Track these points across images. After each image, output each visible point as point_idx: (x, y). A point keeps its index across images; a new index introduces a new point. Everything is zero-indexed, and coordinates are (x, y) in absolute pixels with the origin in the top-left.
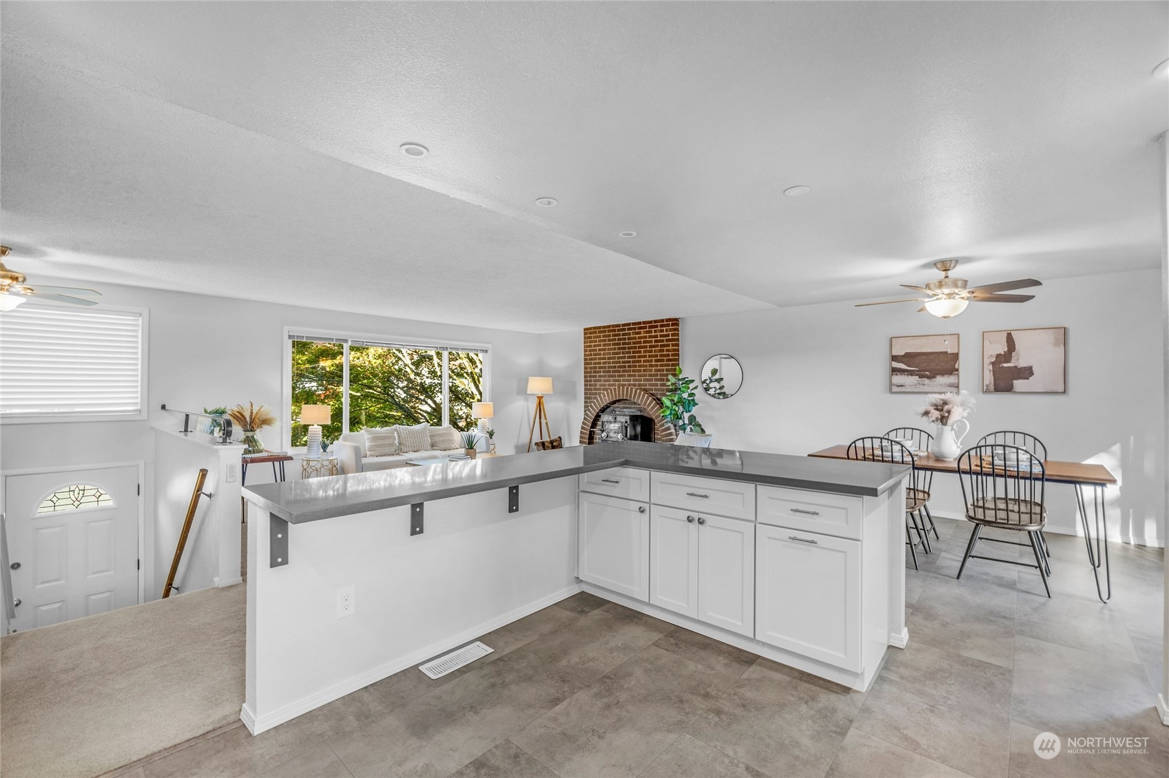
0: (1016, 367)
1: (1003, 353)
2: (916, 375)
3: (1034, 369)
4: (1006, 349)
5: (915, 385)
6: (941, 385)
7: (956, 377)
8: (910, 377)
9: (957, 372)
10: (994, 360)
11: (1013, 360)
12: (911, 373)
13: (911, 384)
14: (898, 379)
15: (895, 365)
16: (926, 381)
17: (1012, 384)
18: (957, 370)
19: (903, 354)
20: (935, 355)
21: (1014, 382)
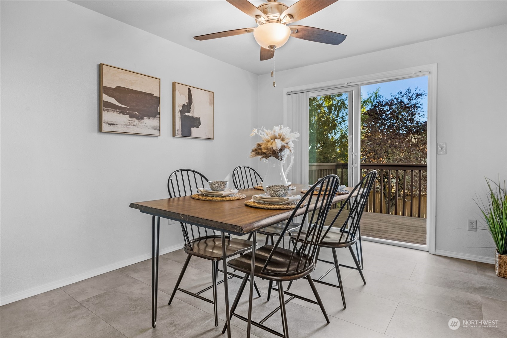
0: (192, 116)
1: (186, 104)
2: (127, 114)
3: (201, 120)
4: (188, 101)
5: (126, 125)
6: (147, 127)
7: (158, 120)
8: (121, 115)
9: (158, 116)
10: (181, 109)
11: (191, 112)
12: (122, 111)
13: (123, 123)
14: (108, 116)
15: (106, 98)
16: (136, 121)
17: (191, 130)
18: (159, 114)
19: (114, 87)
20: (143, 95)
21: (192, 128)
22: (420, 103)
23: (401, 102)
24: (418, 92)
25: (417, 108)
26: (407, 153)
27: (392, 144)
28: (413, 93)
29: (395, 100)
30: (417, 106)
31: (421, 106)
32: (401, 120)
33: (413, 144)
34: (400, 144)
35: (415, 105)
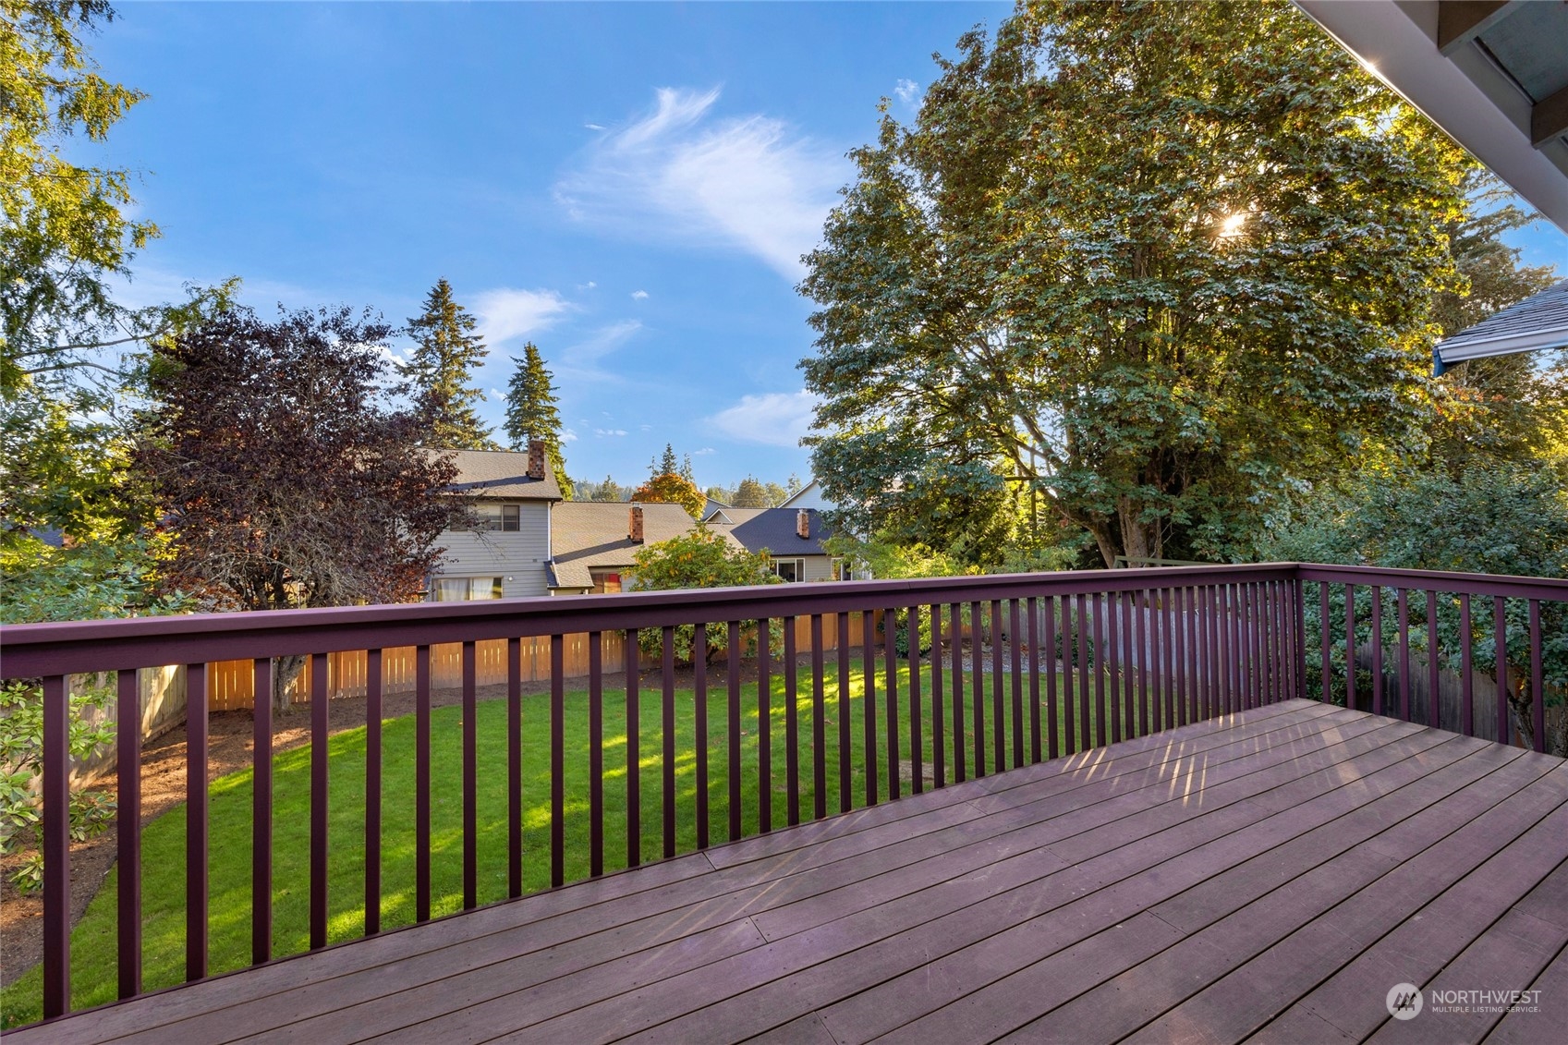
22: (380, 359)
23: (315, 342)
24: (372, 322)
25: (371, 370)
26: (339, 502)
27: (285, 473)
28: (355, 320)
29: (296, 333)
30: (370, 363)
31: (383, 367)
32: (317, 398)
33: (360, 476)
34: (317, 474)
35: (365, 357)
